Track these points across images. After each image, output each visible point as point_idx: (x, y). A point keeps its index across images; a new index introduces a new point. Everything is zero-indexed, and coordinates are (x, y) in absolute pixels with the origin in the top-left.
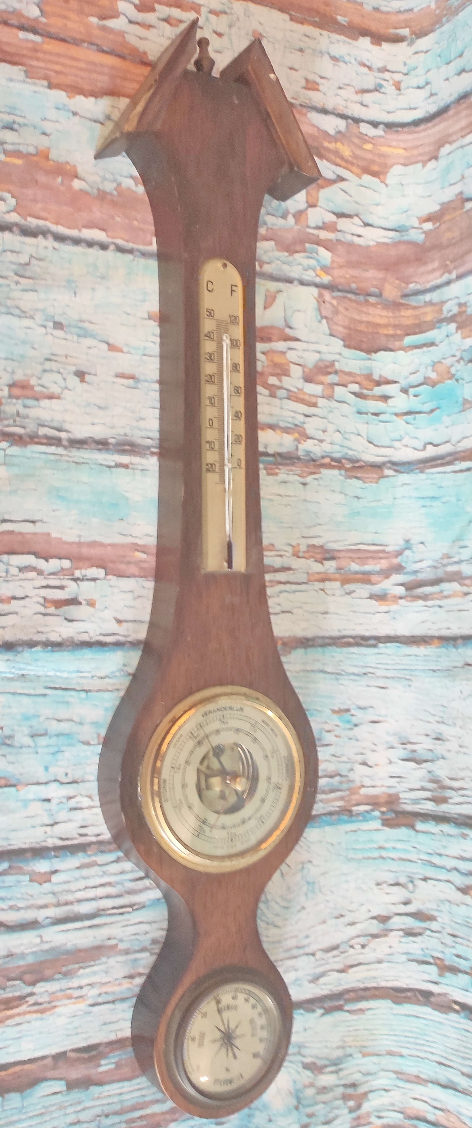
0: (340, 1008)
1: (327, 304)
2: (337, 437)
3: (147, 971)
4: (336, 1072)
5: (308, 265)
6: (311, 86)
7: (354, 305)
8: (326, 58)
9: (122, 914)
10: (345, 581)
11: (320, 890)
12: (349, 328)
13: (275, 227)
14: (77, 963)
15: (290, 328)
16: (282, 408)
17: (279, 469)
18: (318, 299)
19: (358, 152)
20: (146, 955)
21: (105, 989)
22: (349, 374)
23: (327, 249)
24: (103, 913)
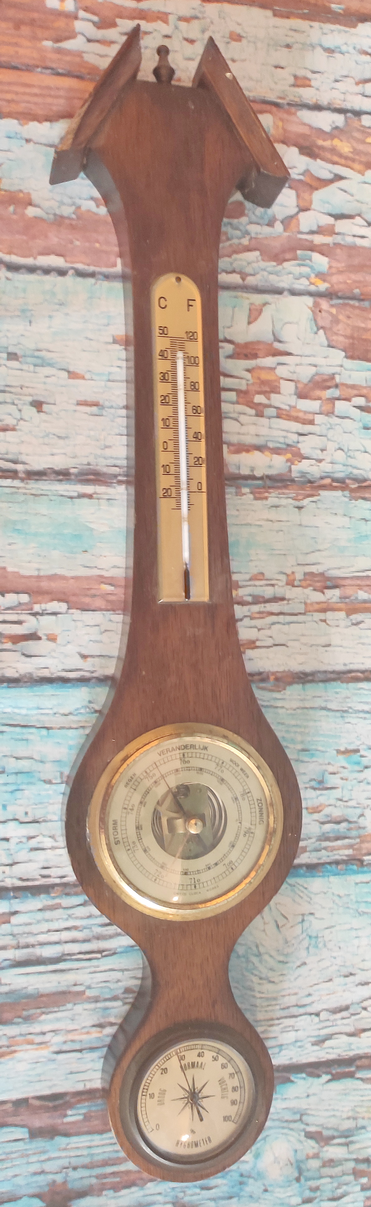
0: (351, 1075)
1: (323, 313)
2: (340, 456)
3: (119, 1021)
4: (347, 1144)
5: (300, 273)
6: (301, 82)
7: (357, 312)
8: (319, 50)
9: (90, 959)
10: (350, 612)
11: (325, 945)
12: (352, 337)
13: (260, 236)
14: (40, 1008)
15: (280, 342)
16: (270, 428)
17: (270, 493)
18: (313, 309)
19: (361, 147)
20: (119, 1003)
21: (70, 1037)
22: (353, 387)
23: (323, 254)
24: (69, 957)
